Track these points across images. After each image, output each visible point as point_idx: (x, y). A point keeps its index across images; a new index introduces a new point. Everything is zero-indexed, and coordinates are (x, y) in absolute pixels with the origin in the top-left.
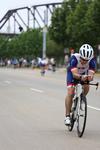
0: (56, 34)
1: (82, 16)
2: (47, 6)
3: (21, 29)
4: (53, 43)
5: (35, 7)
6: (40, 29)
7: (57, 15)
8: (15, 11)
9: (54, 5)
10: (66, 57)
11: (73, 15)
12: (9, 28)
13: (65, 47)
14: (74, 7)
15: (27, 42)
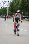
0: (11, 9)
1: (18, 4)
2: (8, 1)
4: (10, 11)
5: (5, 2)
9: (10, 1)
10: (13, 15)
11: (15, 4)
13: (13, 12)
14: (15, 2)
15: (3, 11)
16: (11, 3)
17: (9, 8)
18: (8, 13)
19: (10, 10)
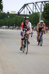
0: (45, 15)
2: (42, 2)
3: (30, 12)
5: (36, 3)
6: (38, 13)
7: (46, 6)
8: (27, 4)
9: (45, 2)
12: (24, 12)
15: (32, 18)
16: (46, 4)
17: (43, 13)
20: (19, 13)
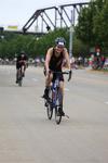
2: (75, 6)
3: (48, 28)
4: (79, 42)
5: (62, 7)
6: (67, 28)
7: (84, 14)
8: (43, 11)
11: (100, 15)
13: (92, 46)
17: (77, 29)
18: (71, 48)
19: (79, 37)
20: (25, 29)
